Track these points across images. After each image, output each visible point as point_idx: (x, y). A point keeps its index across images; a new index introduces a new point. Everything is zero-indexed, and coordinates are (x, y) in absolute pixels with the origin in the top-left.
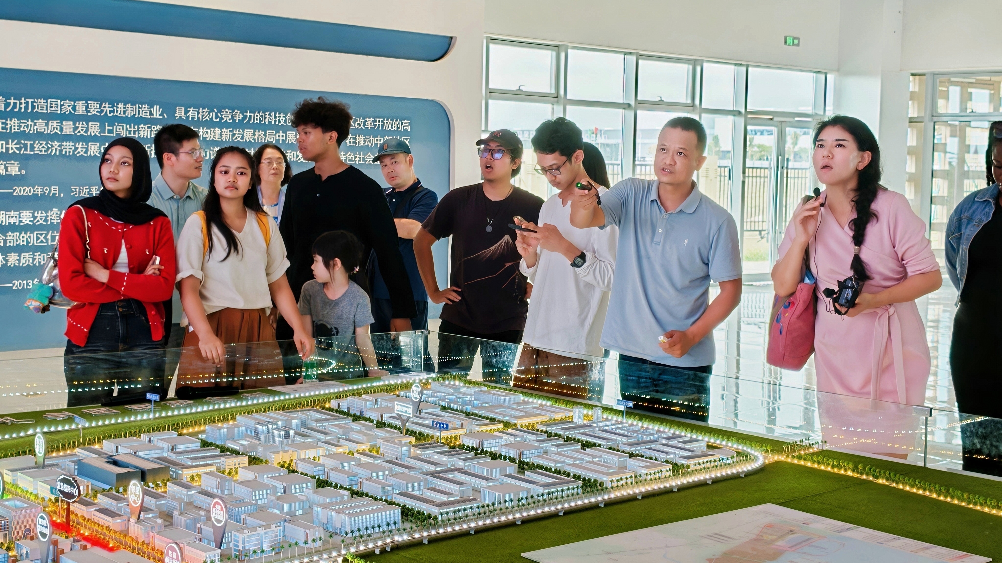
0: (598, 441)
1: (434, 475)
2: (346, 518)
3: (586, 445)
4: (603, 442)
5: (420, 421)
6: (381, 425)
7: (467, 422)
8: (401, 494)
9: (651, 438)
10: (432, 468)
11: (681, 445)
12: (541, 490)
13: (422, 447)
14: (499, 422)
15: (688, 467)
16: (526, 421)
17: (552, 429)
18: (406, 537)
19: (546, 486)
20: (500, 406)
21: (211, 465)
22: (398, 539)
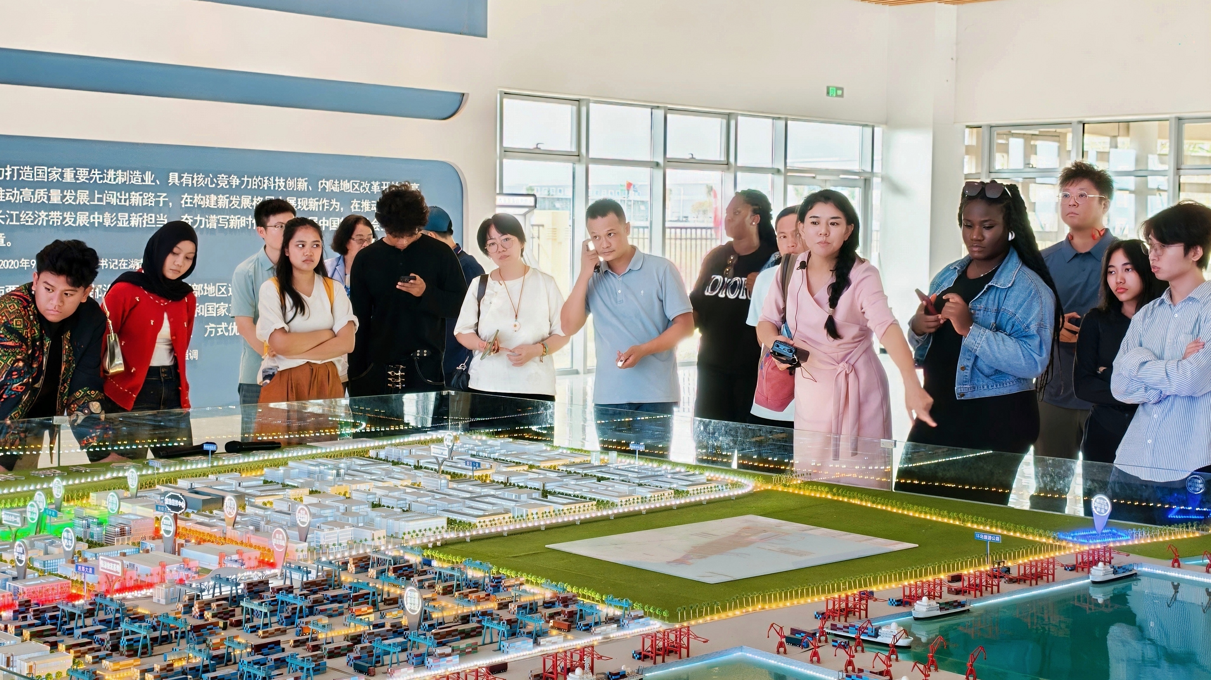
0: (612, 476)
1: (470, 499)
3: (601, 479)
4: (616, 477)
5: (453, 464)
6: (418, 467)
7: (494, 464)
8: (444, 510)
9: (659, 473)
10: (468, 495)
11: (685, 478)
12: (561, 507)
13: (459, 482)
14: (524, 464)
15: (688, 491)
16: (548, 464)
17: (572, 469)
18: (453, 536)
19: (565, 504)
20: (525, 453)
21: (277, 494)
22: (446, 536)
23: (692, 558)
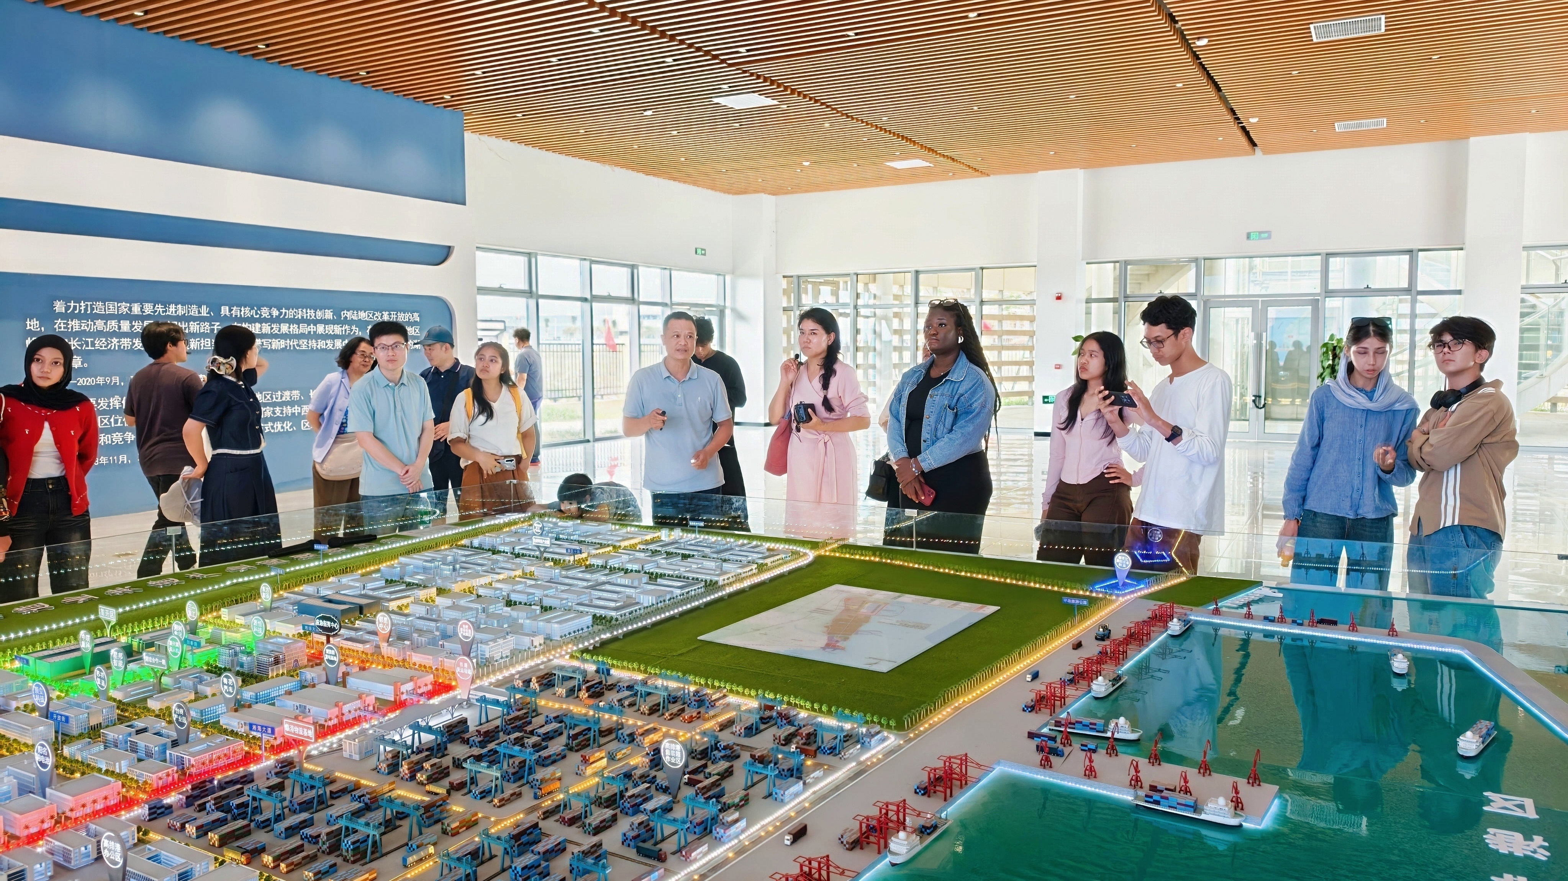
0: (691, 553)
1: (592, 587)
2: (556, 625)
3: (685, 557)
4: (695, 553)
6: (517, 555)
7: (582, 547)
8: (578, 604)
9: (726, 546)
10: (586, 583)
11: (752, 550)
12: (678, 592)
13: (566, 569)
14: (608, 546)
15: (766, 564)
16: (626, 543)
17: (651, 547)
18: (608, 635)
19: (681, 588)
20: (599, 534)
21: (409, 596)
22: (603, 636)
23: (837, 641)
